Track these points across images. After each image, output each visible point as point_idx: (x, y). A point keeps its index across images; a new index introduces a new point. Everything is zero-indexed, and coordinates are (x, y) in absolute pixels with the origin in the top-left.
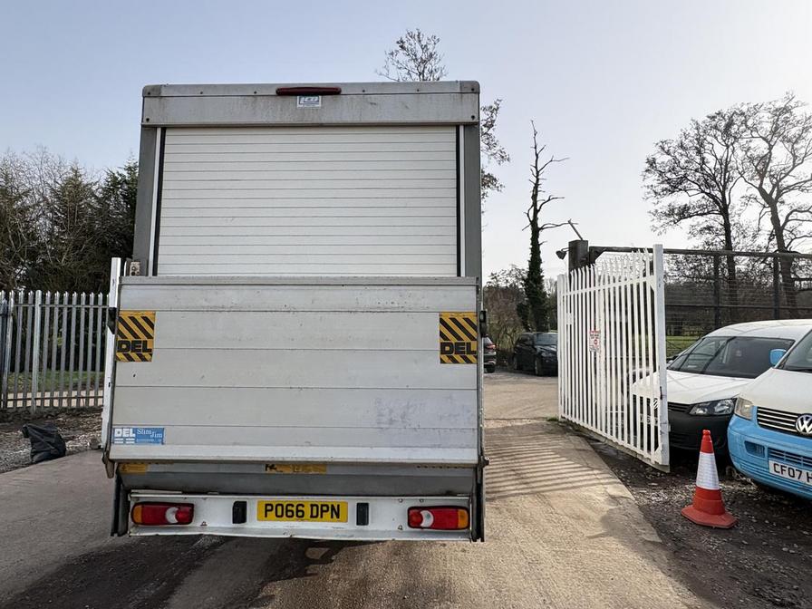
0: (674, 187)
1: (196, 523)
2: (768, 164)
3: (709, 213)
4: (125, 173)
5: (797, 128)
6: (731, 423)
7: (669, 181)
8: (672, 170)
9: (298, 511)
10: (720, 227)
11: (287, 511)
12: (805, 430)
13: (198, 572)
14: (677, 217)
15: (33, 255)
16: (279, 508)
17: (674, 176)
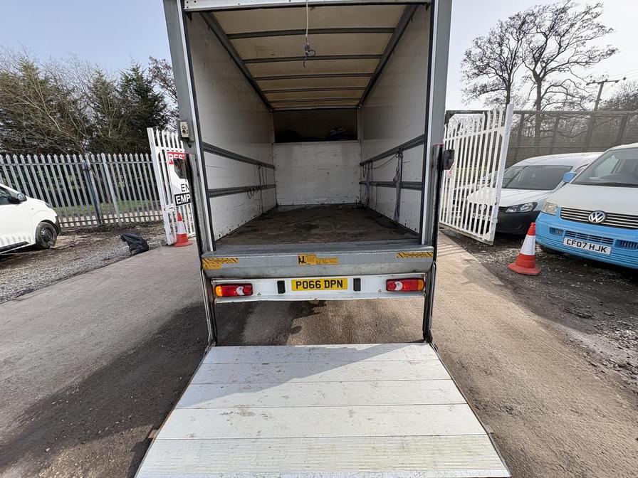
0: (481, 71)
1: (255, 294)
2: (543, 52)
3: (498, 89)
4: (132, 73)
5: (567, 24)
6: (539, 217)
7: (478, 67)
8: (481, 60)
9: (316, 285)
10: (503, 98)
11: (310, 285)
12: (595, 220)
13: (254, 315)
14: (478, 93)
15: (89, 131)
16: (305, 283)
17: (482, 64)
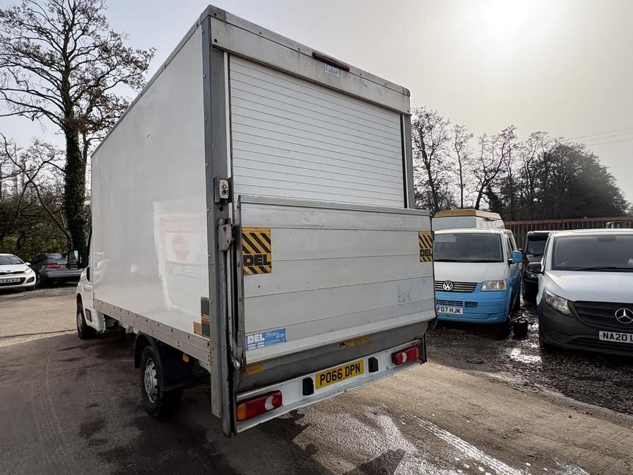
9: (339, 374)
11: (333, 376)
12: (448, 289)
16: (329, 375)
